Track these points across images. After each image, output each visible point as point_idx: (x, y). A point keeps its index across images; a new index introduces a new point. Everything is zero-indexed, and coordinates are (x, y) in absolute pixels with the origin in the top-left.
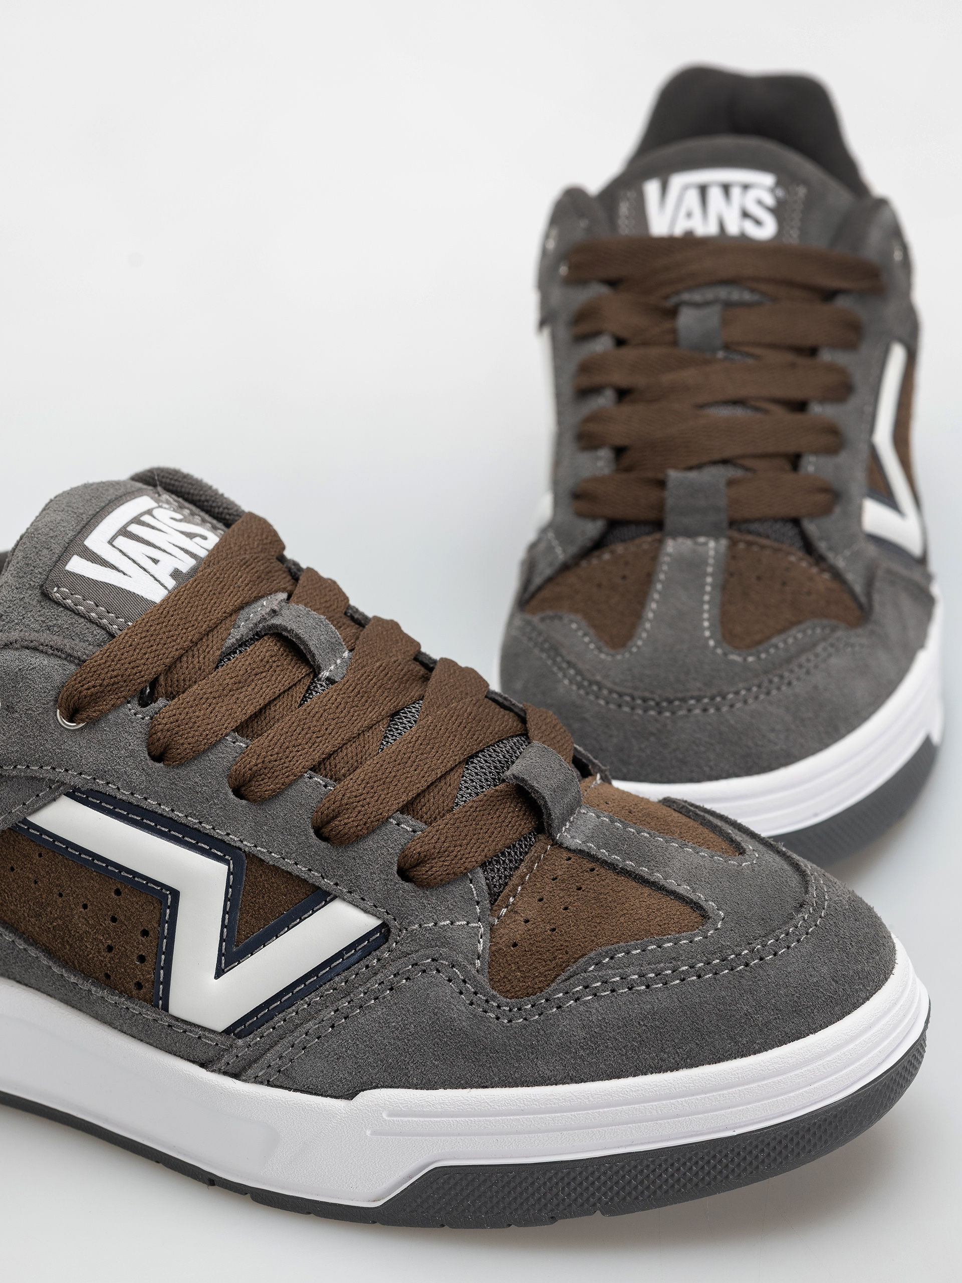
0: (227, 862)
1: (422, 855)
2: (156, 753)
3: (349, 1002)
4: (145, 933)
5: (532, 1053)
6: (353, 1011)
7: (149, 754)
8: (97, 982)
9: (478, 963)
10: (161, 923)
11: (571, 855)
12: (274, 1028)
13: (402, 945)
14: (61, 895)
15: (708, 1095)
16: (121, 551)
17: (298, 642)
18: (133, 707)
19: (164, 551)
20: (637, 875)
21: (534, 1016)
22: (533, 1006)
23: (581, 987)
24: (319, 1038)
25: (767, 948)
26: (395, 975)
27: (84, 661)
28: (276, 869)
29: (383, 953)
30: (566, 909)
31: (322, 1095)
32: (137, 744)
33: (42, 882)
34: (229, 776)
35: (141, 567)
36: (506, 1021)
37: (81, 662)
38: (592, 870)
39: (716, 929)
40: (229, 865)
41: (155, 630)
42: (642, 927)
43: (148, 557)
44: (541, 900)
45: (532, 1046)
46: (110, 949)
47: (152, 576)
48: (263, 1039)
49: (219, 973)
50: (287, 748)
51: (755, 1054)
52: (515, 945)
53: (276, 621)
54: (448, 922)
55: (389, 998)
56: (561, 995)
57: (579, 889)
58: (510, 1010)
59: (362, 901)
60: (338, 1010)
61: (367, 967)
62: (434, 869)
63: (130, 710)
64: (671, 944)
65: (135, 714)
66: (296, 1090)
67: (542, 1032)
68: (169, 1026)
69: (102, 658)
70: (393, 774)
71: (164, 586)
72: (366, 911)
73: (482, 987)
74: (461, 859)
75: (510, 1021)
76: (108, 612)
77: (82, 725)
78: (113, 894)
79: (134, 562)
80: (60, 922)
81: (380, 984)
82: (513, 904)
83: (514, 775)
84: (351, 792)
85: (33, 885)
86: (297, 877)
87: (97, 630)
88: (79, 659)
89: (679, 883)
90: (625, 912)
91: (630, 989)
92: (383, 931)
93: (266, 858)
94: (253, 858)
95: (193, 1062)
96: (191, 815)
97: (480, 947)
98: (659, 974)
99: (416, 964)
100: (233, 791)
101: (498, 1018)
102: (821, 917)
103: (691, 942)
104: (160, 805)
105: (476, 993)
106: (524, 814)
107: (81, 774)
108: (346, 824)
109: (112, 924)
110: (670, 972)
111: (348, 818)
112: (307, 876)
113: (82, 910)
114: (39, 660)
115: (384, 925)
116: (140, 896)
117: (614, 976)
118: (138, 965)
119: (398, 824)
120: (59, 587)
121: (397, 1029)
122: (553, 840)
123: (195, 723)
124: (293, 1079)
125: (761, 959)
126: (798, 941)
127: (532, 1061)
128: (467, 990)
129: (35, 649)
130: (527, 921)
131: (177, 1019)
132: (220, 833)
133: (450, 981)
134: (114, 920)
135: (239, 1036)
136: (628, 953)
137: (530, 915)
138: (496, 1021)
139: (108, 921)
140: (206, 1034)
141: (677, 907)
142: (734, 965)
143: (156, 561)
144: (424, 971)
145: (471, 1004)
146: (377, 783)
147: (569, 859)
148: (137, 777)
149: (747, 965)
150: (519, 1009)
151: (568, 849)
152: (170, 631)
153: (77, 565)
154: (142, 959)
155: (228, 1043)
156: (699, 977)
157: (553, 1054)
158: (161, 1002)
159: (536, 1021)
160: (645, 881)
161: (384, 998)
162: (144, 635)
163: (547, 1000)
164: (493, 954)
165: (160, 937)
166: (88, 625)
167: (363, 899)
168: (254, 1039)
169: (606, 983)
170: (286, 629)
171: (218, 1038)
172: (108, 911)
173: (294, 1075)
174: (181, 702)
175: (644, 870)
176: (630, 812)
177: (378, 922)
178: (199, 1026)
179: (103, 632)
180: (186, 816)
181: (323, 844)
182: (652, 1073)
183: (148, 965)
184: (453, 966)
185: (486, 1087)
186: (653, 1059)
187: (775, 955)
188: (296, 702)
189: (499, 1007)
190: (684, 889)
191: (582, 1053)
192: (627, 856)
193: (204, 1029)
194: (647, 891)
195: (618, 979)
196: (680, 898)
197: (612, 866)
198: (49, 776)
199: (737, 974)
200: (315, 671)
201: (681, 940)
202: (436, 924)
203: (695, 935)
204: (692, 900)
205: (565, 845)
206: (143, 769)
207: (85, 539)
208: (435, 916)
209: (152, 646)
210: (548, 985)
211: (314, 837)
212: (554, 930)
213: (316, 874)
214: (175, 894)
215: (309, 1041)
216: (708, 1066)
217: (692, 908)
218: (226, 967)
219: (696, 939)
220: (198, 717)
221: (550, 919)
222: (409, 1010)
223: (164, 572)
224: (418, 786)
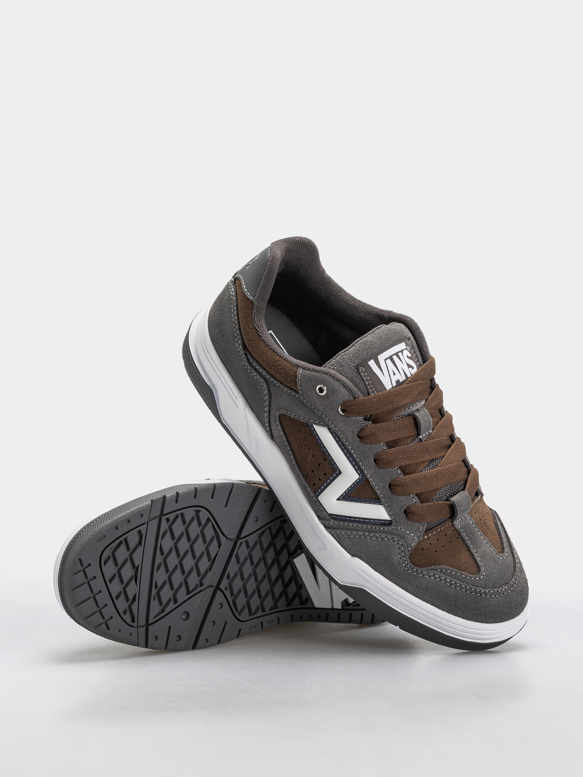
0: (360, 476)
1: (414, 512)
2: (360, 435)
3: (368, 534)
4: (325, 474)
5: (408, 582)
6: (368, 537)
7: (357, 435)
8: (303, 475)
9: (410, 548)
10: (331, 475)
11: (455, 530)
12: (344, 524)
13: (392, 530)
14: (309, 448)
15: (447, 622)
16: (387, 365)
17: (419, 425)
18: (361, 418)
19: (399, 371)
20: (469, 547)
21: (415, 573)
22: (416, 570)
23: (432, 574)
24: (354, 536)
25: (489, 593)
26: (385, 536)
27: (356, 399)
28: (372, 487)
29: (386, 528)
30: (443, 547)
31: (345, 550)
32: (356, 430)
33: (306, 442)
34: (375, 456)
35: (389, 374)
36: (406, 569)
37: (355, 398)
38: (458, 538)
39: (480, 578)
40: (360, 477)
41: (381, 400)
42: (460, 565)
43: (393, 372)
44: (438, 540)
45: (409, 580)
46: (313, 471)
47: (391, 379)
48: (339, 525)
49: (339, 499)
50: (397, 457)
51: (467, 620)
52: (423, 549)
53: (416, 414)
54: (409, 533)
55: (380, 541)
56: (426, 573)
57: (450, 542)
58: (410, 567)
59: (389, 511)
60: (364, 534)
61: (379, 528)
62: (414, 517)
63: (360, 419)
64: (464, 576)
65: (361, 421)
66: (339, 543)
67: (414, 579)
68: (315, 501)
69: (361, 401)
70: (421, 482)
71: (392, 385)
72: (389, 515)
73: (406, 557)
74: (423, 518)
75: (408, 570)
76: (372, 384)
77: (344, 414)
78: (323, 459)
79: (388, 371)
80: (304, 455)
81: (379, 536)
82: (430, 536)
83: (453, 501)
84: (406, 481)
85: (303, 440)
86: (376, 493)
87: (365, 389)
88: (355, 396)
89: (479, 557)
90: (459, 557)
91: (445, 582)
92: (390, 522)
93: (371, 483)
94: (367, 479)
95: (316, 514)
96: (358, 458)
97: (413, 544)
98: (456, 584)
99: (393, 538)
100: (374, 459)
101: (405, 567)
102: (510, 590)
103: (470, 578)
104: (352, 449)
105: (403, 557)
106: (449, 512)
107: (335, 427)
108: (399, 490)
109: (318, 466)
110: (459, 585)
111: (400, 488)
112: (379, 495)
113: (312, 456)
114: (343, 390)
115: (391, 521)
116: (330, 465)
117: (443, 577)
118: (317, 480)
119: (413, 498)
120: (363, 368)
121: (376, 550)
122: (453, 523)
123: (376, 435)
124: (340, 540)
125: (486, 595)
126: (499, 595)
127: (407, 584)
128: (402, 554)
129: (345, 386)
130: (430, 544)
131: (319, 501)
132: (363, 468)
133: (399, 548)
134: (319, 465)
135: (333, 518)
136: (451, 572)
137: (432, 542)
138: (404, 567)
139: (317, 465)
140: (325, 511)
141: (473, 565)
142: (477, 593)
143: (394, 374)
144: (394, 541)
145: (401, 558)
146: (414, 483)
147: (453, 531)
148: (350, 439)
149: (481, 595)
150: (412, 568)
151: (455, 528)
152: (385, 402)
153: (372, 363)
154: (320, 479)
155: (329, 518)
156: (466, 591)
157: (413, 586)
158: (317, 493)
159: (415, 575)
160: (469, 550)
161: (378, 540)
162: (377, 400)
163: (421, 571)
164: (415, 549)
165: (328, 479)
166: (364, 386)
167: (390, 511)
168: (336, 523)
169: (440, 577)
170: (418, 419)
171: (327, 515)
172: (319, 462)
173: (341, 539)
174: (375, 426)
175: (471, 547)
176: (480, 520)
177: (390, 519)
178: (324, 508)
179: (367, 390)
180: (357, 457)
181: (389, 490)
182: (436, 607)
183: (321, 482)
184: (402, 545)
185: (390, 581)
186: (439, 604)
187: (490, 596)
188: (407, 442)
189: (407, 564)
190: (478, 559)
191: (421, 591)
192: (469, 540)
193: (325, 509)
194: (468, 553)
195: (444, 578)
196: (476, 562)
197: (464, 541)
198: (326, 421)
199: (476, 596)
200: (418, 434)
201: (468, 577)
202: (405, 531)
203: (473, 577)
204: (479, 565)
205: (455, 526)
206: (353, 438)
207: (379, 355)
208: (406, 529)
209: (378, 405)
210: (424, 567)
211: (388, 486)
212: (436, 551)
213: (382, 496)
214: (340, 473)
215: (351, 535)
216: (452, 615)
217: (477, 566)
218: (341, 499)
219: (472, 579)
220: (377, 433)
221: (437, 548)
222: (383, 548)
223: (394, 379)
224: (425, 489)
